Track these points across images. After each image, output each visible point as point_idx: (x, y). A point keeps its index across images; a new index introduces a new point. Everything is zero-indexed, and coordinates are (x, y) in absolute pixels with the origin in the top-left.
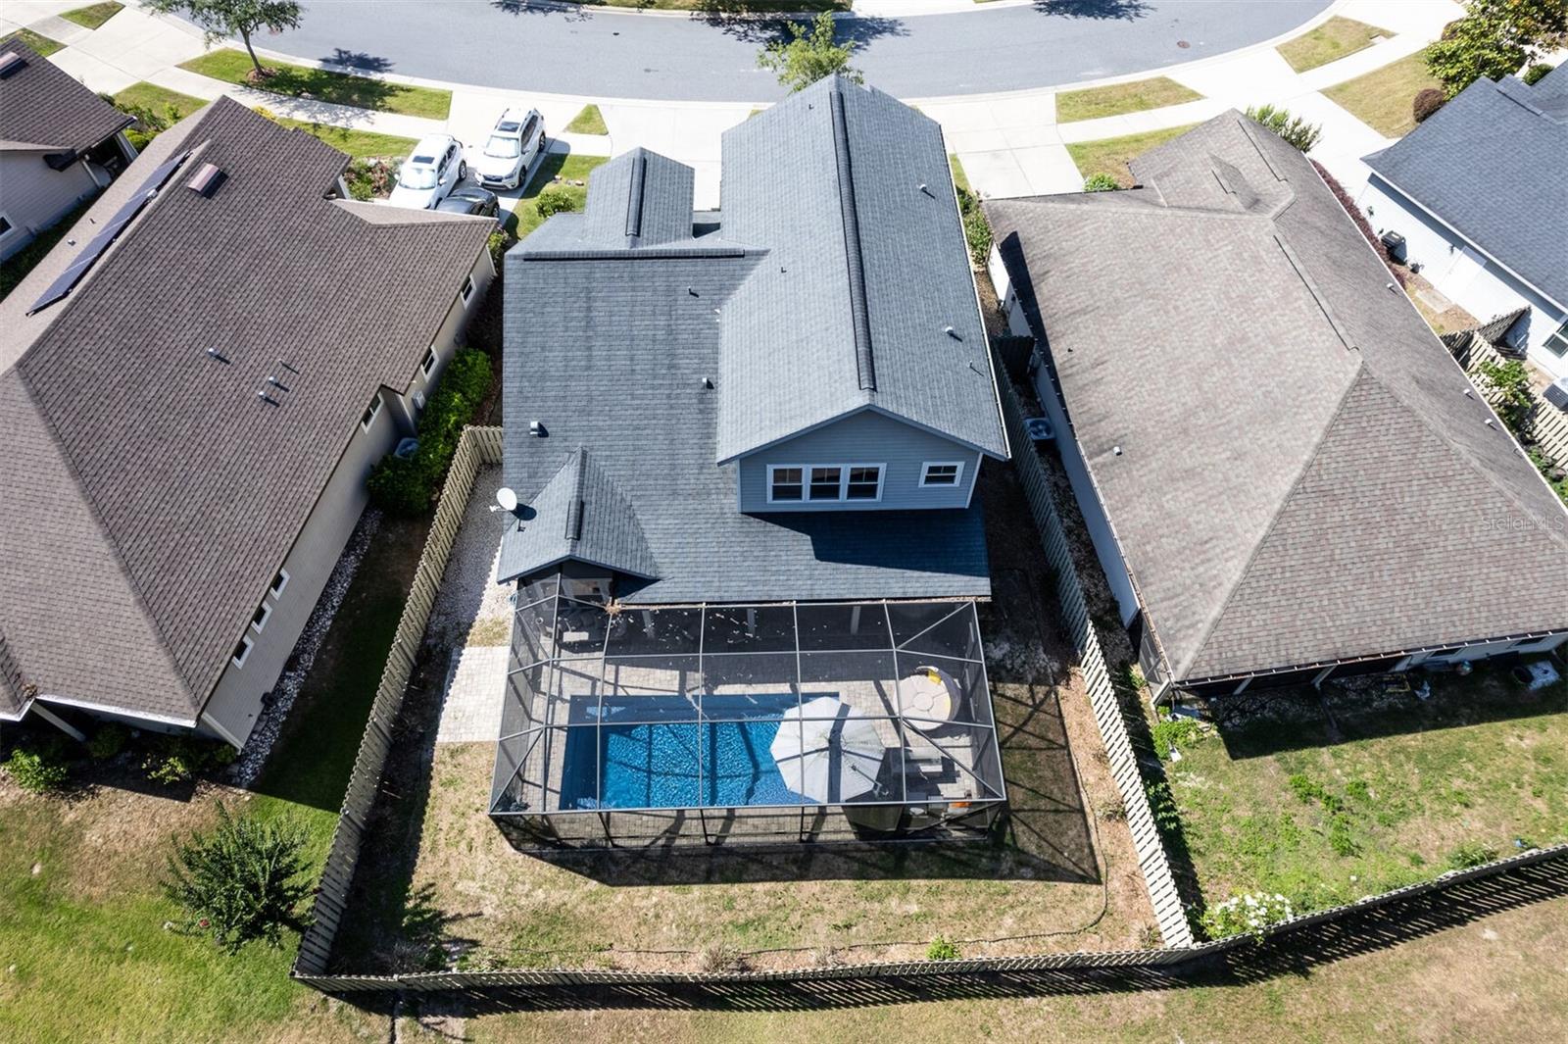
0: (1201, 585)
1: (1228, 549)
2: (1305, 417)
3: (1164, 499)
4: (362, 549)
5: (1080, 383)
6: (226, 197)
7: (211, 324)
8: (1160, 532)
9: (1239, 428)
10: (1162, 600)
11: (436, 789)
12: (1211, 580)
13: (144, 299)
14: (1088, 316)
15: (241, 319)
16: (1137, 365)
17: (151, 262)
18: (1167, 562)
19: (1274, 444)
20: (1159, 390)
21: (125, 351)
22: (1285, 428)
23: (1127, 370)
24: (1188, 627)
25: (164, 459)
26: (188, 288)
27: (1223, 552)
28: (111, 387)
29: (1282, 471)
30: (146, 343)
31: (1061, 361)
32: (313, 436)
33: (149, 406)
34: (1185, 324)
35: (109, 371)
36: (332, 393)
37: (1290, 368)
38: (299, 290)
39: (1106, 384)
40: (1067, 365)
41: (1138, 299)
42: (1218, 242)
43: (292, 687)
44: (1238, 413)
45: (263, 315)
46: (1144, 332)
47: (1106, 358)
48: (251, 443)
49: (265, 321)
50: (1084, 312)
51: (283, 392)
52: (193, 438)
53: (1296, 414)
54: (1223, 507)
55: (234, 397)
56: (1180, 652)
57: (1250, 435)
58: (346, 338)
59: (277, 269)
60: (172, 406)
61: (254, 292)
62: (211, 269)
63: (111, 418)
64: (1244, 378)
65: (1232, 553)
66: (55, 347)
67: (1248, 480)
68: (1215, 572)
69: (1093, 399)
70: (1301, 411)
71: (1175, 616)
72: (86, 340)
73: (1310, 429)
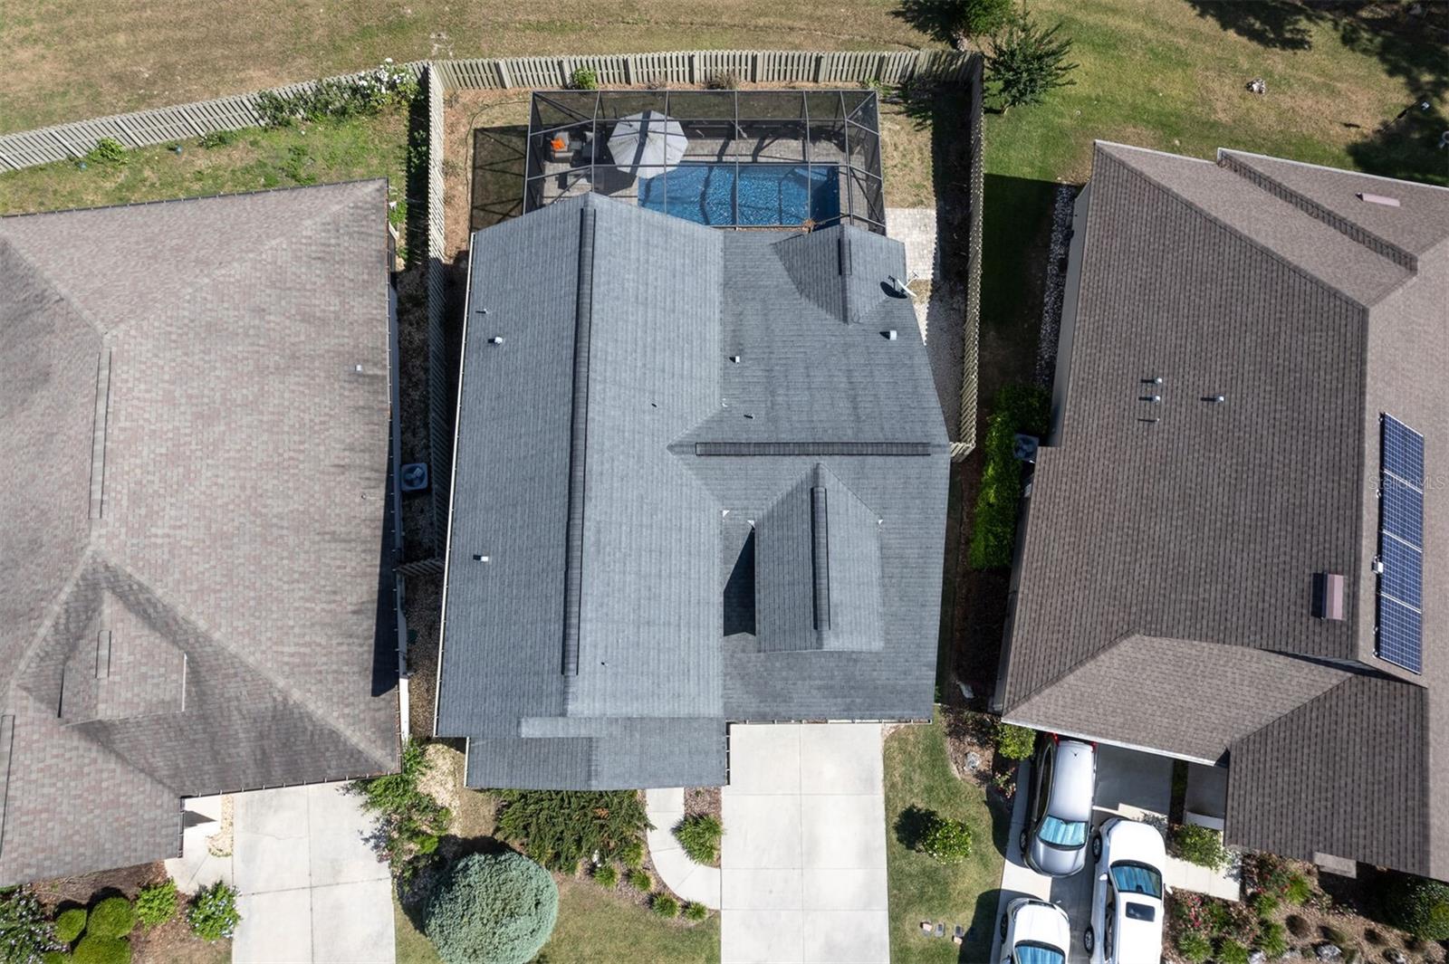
0: (338, 231)
1: (305, 244)
2: (186, 313)
3: (337, 308)
4: (1040, 365)
5: (367, 456)
6: (1300, 586)
7: (1237, 430)
8: (352, 285)
9: (247, 335)
10: (371, 235)
11: (929, 184)
12: (329, 231)
13: (1307, 424)
14: (332, 528)
15: (1212, 448)
16: (306, 446)
17: (1325, 466)
18: (355, 259)
19: (226, 305)
20: (298, 408)
21: (1292, 366)
22: (209, 313)
23: (318, 445)
24: (361, 208)
25: (1208, 291)
26: (1276, 456)
27: (310, 245)
28: (1283, 328)
29: (232, 280)
30: (1280, 383)
31: (377, 491)
32: (1101, 369)
33: (1244, 328)
34: (243, 465)
35: (1294, 341)
36: (1102, 415)
37: (173, 364)
38: (1176, 508)
39: (344, 441)
40: (373, 484)
41: (275, 520)
42: (162, 545)
43: (1057, 249)
44: (240, 348)
45: (1195, 462)
46: (286, 477)
47: (332, 470)
48: (1148, 338)
49: (1190, 457)
50: (335, 537)
51: (1143, 396)
52: (1196, 319)
53: (192, 321)
54: (294, 277)
55: (1181, 370)
56: (374, 195)
57: (241, 323)
58: (1110, 478)
59: (1207, 521)
60: (1226, 337)
61: (1215, 483)
62: (1267, 488)
63: (1267, 305)
64: (218, 377)
65: (304, 241)
66: (1349, 340)
67: (263, 288)
68: (323, 234)
69: (362, 433)
70: (186, 321)
71: (367, 220)
72: (1329, 360)
73: (189, 302)
